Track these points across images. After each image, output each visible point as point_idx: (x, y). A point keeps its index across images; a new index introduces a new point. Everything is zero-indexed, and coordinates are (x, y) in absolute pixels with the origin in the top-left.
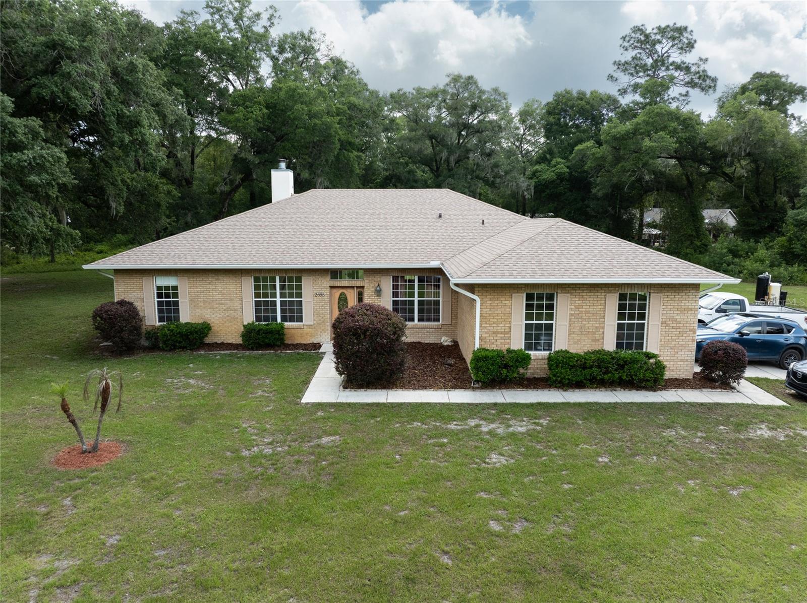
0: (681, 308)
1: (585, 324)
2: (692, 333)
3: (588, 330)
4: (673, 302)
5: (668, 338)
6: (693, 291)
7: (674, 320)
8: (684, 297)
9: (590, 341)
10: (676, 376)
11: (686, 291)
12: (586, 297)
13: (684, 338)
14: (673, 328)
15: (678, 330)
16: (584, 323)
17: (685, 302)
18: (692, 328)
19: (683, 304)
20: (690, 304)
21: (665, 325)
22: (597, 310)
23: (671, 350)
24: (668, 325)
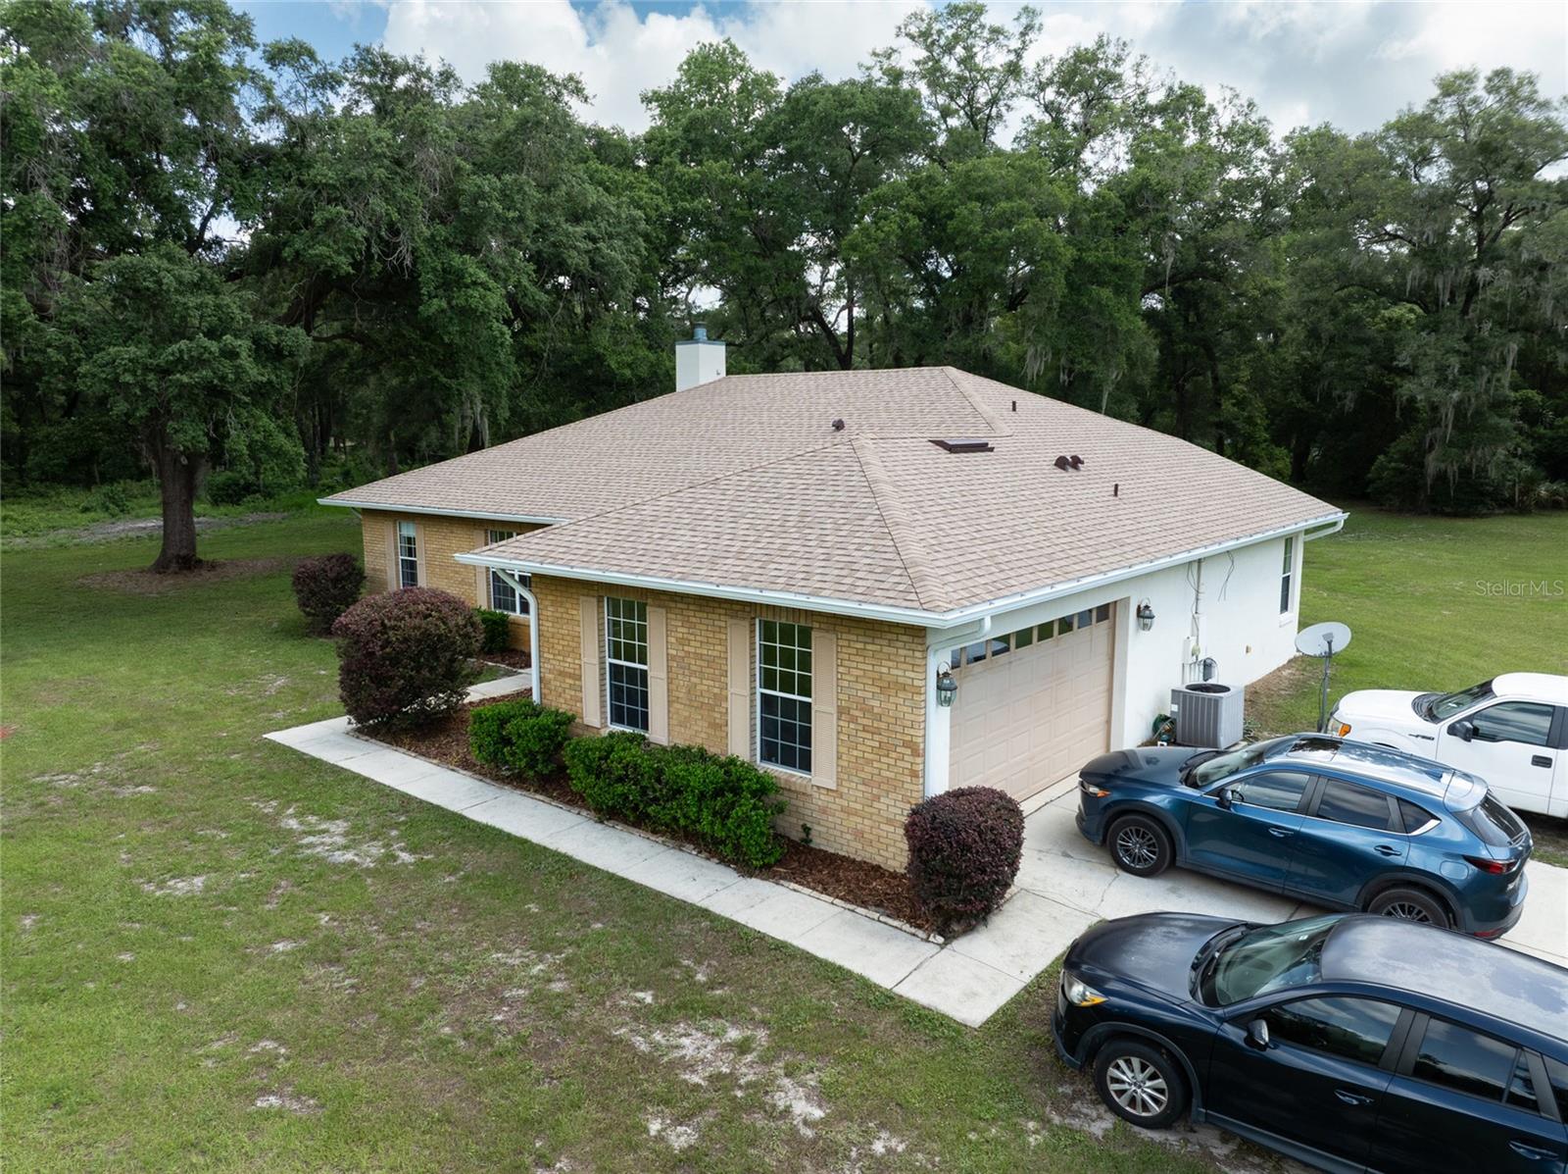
0: (880, 679)
1: (696, 685)
2: (909, 752)
3: (701, 699)
4: (861, 659)
5: (855, 753)
6: (905, 638)
7: (867, 710)
8: (885, 649)
9: (706, 725)
10: (878, 860)
11: (889, 636)
12: (694, 620)
13: (892, 762)
14: (864, 730)
15: (876, 737)
16: (693, 679)
17: (890, 664)
18: (908, 738)
19: (885, 670)
20: (900, 673)
21: (847, 718)
22: (716, 653)
23: (860, 787)
24: (854, 720)
